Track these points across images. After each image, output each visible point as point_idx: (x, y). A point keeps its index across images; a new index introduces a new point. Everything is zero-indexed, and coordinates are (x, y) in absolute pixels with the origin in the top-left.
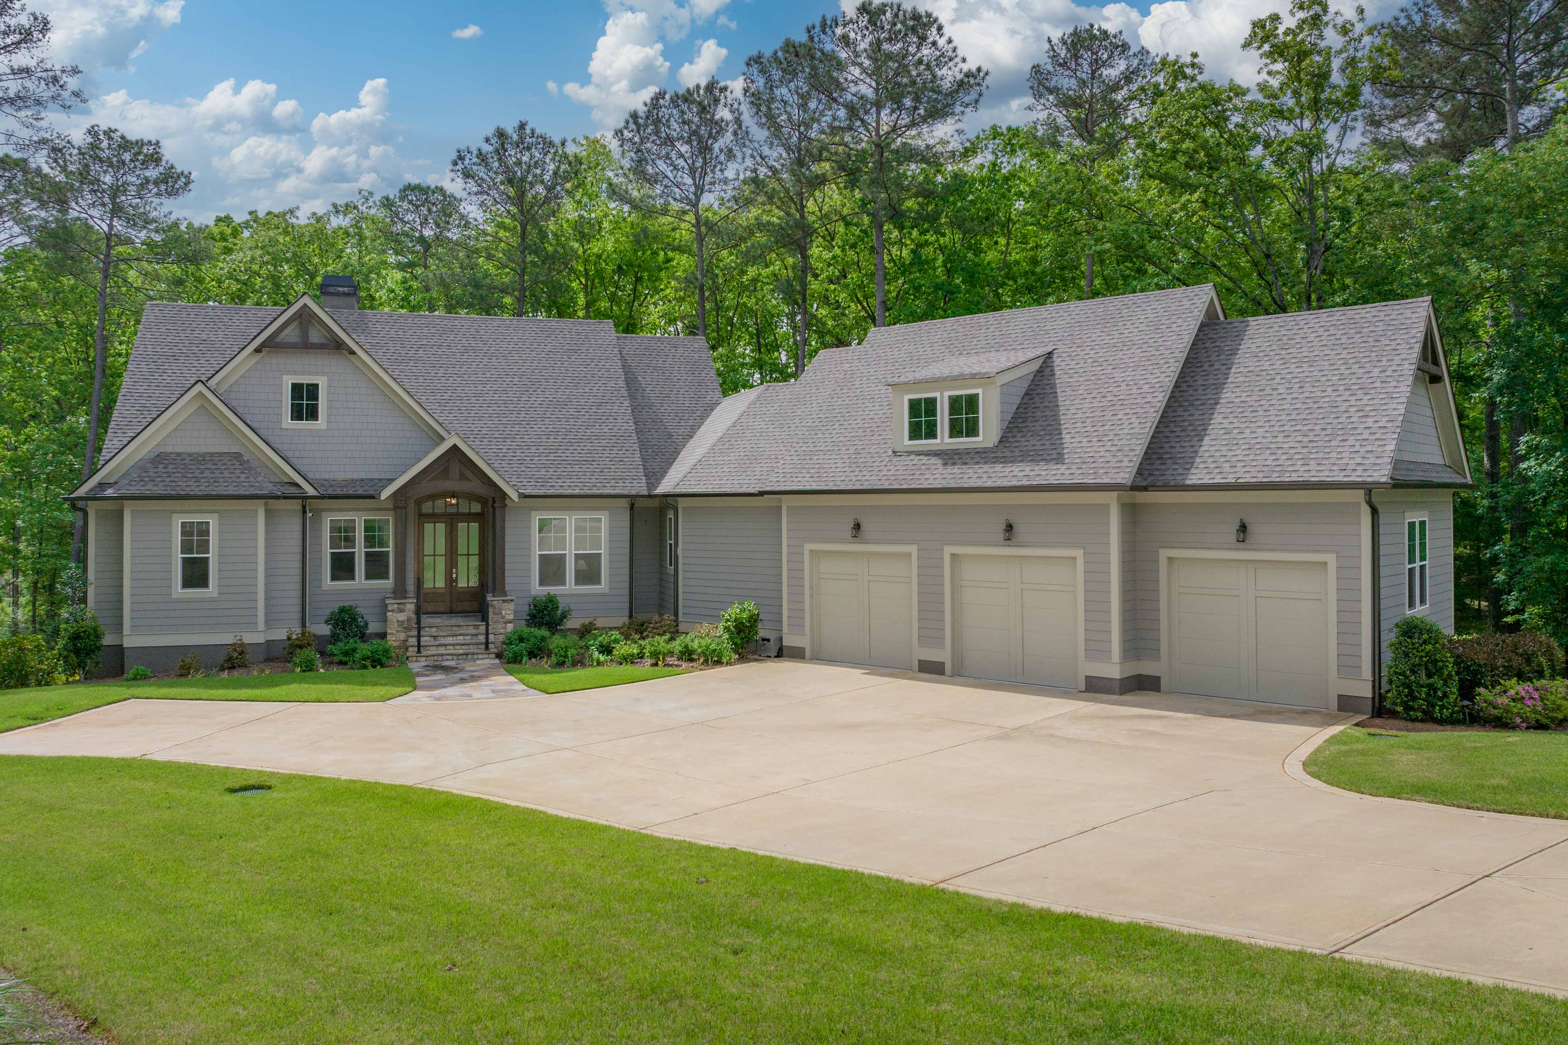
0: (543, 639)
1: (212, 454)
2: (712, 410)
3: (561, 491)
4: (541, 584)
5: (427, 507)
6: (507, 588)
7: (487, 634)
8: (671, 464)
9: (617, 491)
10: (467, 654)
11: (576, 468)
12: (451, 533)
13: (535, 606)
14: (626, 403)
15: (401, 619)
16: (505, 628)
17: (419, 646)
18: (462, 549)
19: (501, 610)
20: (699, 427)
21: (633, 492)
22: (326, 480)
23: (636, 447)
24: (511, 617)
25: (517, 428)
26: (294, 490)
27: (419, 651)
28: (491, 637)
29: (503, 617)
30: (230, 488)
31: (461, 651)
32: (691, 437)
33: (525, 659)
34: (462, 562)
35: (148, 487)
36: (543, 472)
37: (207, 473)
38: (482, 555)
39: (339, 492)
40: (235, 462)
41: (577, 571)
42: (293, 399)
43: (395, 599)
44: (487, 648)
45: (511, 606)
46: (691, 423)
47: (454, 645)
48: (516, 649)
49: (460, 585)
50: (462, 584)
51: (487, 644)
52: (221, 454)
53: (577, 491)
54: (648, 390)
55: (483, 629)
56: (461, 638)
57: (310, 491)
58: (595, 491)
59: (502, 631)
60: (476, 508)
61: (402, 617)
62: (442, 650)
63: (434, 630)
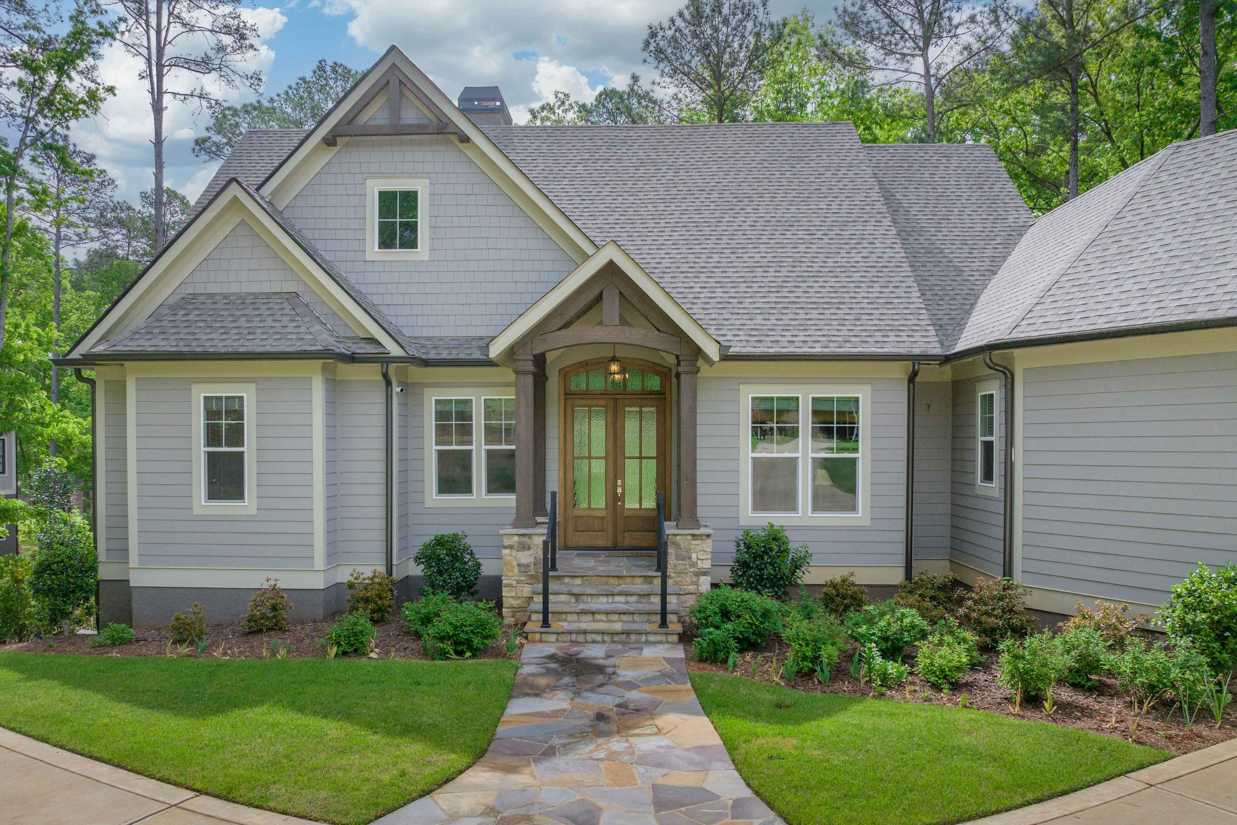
0: (766, 614)
1: (256, 296)
2: (1021, 235)
3: (791, 349)
4: (757, 507)
5: (579, 383)
6: (701, 512)
7: (664, 595)
8: (968, 312)
9: (888, 349)
10: (628, 633)
11: (814, 314)
12: (615, 423)
13: (748, 547)
14: (886, 222)
15: (524, 561)
16: (696, 584)
17: (546, 612)
18: (631, 447)
19: (689, 551)
20: (1005, 259)
21: (917, 351)
22: (428, 339)
23: (910, 281)
24: (707, 565)
25: (716, 258)
26: (370, 349)
27: (546, 623)
28: (672, 600)
29: (694, 565)
30: (270, 342)
31: (618, 627)
32: (995, 273)
33: (734, 657)
34: (631, 467)
35: (153, 342)
36: (759, 320)
37: (242, 322)
38: (662, 458)
39: (445, 355)
40: (285, 305)
41: (815, 488)
42: (381, 214)
43: (515, 526)
44: (664, 623)
45: (708, 545)
46: (989, 253)
47: (607, 613)
48: (716, 634)
49: (627, 506)
50: (631, 504)
51: (664, 613)
52: (268, 295)
53: (818, 350)
54: (913, 210)
55: (658, 582)
56: (622, 599)
57: (394, 350)
58: (848, 349)
59: (692, 588)
60: (654, 383)
61: (526, 558)
62: (586, 624)
63: (578, 581)
